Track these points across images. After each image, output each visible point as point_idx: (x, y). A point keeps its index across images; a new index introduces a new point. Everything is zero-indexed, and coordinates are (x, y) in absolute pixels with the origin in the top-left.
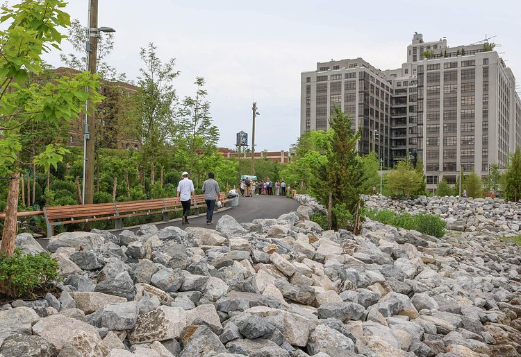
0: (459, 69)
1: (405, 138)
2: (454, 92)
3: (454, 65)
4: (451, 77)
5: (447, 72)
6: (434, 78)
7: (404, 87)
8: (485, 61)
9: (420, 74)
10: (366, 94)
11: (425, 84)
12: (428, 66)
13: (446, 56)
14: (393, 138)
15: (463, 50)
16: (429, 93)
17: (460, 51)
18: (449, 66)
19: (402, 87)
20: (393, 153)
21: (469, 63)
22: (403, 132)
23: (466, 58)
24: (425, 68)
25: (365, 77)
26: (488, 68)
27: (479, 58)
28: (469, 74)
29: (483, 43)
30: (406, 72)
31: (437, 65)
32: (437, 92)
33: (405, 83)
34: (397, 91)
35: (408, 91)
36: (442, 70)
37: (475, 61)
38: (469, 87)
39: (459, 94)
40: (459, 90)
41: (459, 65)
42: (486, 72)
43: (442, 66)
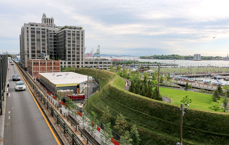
0: (76, 33)
2: (75, 39)
4: (74, 35)
5: (73, 33)
6: (69, 34)
8: (82, 32)
12: (67, 31)
13: (72, 29)
16: (68, 38)
17: (75, 28)
21: (78, 32)
23: (77, 30)
27: (80, 31)
28: (78, 35)
32: (70, 39)
38: (78, 38)
39: (76, 40)
40: (76, 39)
41: (76, 32)
42: (82, 35)
43: (71, 32)
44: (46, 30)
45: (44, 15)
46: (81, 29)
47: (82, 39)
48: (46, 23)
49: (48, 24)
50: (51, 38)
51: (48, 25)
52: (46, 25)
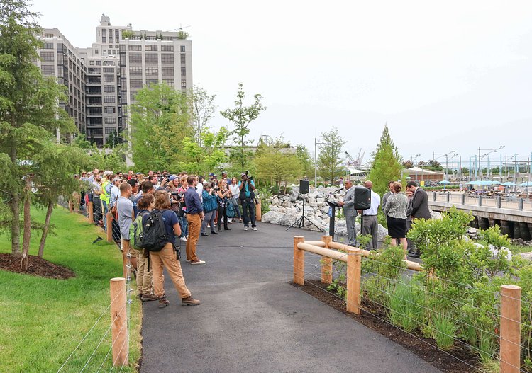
0: (159, 52)
1: (100, 116)
2: (155, 74)
3: (155, 48)
4: (152, 59)
5: (148, 55)
6: (136, 59)
7: (98, 67)
8: (183, 48)
9: (122, 53)
10: (66, 69)
11: (127, 63)
12: (129, 46)
13: (146, 39)
14: (89, 116)
15: (161, 36)
16: (132, 73)
17: (159, 36)
18: (150, 48)
19: (95, 66)
20: (89, 131)
21: (167, 48)
22: (99, 111)
23: (166, 43)
24: (127, 48)
25: (63, 49)
26: (184, 55)
27: (177, 44)
28: (169, 59)
29: (179, 31)
30: (97, 52)
31: (138, 46)
32: (140, 73)
33: (98, 62)
34: (91, 70)
35: (102, 70)
36: (143, 52)
37: (173, 47)
38: (169, 72)
39: (160, 77)
40: (160, 73)
41: (159, 49)
42: (183, 59)
43: (143, 48)
44: (55, 47)
45: (105, 20)
46: (181, 36)
47: (183, 71)
48: (108, 43)
49: (114, 44)
50: (109, 84)
51: (114, 48)
52: (107, 49)
